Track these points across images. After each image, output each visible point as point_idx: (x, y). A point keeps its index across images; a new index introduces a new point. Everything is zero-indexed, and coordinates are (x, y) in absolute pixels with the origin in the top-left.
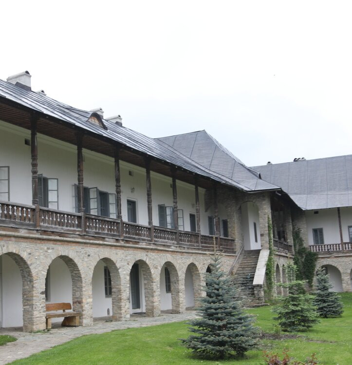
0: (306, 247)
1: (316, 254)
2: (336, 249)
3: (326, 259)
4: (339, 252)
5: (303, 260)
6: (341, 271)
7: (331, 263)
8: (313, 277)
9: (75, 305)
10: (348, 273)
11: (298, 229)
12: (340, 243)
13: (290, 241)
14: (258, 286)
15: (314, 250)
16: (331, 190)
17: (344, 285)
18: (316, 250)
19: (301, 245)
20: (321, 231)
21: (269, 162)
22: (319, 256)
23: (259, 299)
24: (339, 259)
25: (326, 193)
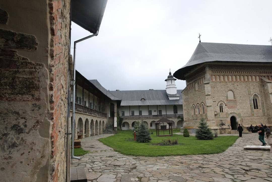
1: (123, 119)
4: (129, 118)
6: (129, 124)
7: (127, 121)
9: (80, 132)
10: (131, 124)
11: (118, 111)
12: (129, 116)
14: (116, 127)
15: (122, 117)
16: (127, 100)
17: (130, 128)
19: (119, 116)
20: (124, 112)
23: (116, 131)
24: (129, 120)
25: (126, 101)
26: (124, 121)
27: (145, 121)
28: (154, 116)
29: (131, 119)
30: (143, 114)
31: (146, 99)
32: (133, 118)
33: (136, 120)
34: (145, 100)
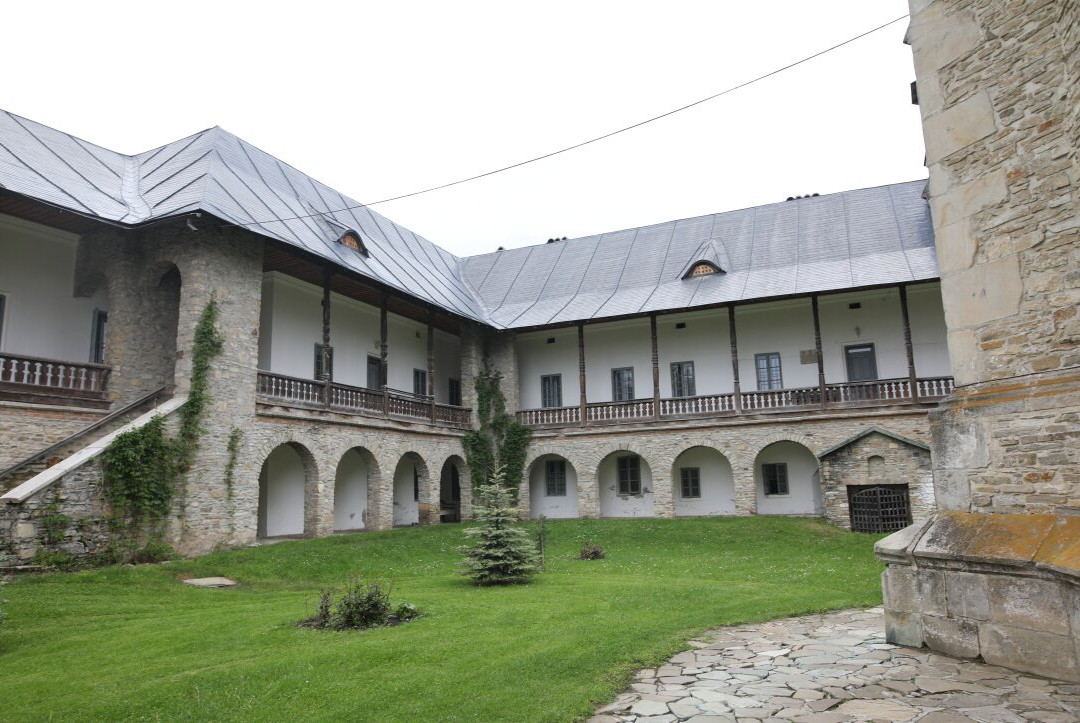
0: (510, 413)
1: (525, 430)
2: (571, 419)
3: (547, 442)
4: (576, 425)
5: (502, 443)
6: (579, 470)
7: (556, 450)
8: (520, 482)
10: (591, 474)
11: (496, 375)
12: (578, 404)
13: (470, 398)
15: (525, 421)
18: (531, 422)
19: (500, 408)
20: (557, 378)
21: (501, 249)
22: (534, 435)
24: (575, 441)
26: (537, 450)
27: (708, 444)
28: (799, 396)
29: (593, 431)
30: (701, 390)
31: (723, 267)
32: (602, 424)
33: (629, 437)
34: (720, 272)
